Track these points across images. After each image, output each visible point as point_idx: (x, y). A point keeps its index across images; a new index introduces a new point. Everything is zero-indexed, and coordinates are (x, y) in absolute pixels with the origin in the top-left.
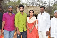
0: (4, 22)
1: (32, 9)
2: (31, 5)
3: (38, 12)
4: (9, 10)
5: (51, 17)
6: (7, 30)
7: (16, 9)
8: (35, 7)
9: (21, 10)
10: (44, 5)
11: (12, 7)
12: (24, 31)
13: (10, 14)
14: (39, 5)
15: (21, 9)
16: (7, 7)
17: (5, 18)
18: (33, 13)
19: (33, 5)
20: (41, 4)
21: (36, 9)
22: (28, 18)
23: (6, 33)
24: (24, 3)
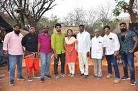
0: (39, 44)
1: (71, 28)
2: (70, 24)
4: (44, 30)
5: (92, 37)
7: (52, 30)
9: (57, 29)
17: (41, 39)
19: (72, 24)
20: (81, 24)
21: (76, 28)
22: (66, 39)
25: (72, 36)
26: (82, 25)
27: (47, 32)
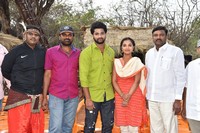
1: (129, 34)
2: (126, 23)
3: (146, 43)
4: (62, 37)
6: (59, 95)
7: (81, 36)
8: (138, 29)
9: (97, 37)
10: (164, 24)
11: (71, 29)
12: (108, 99)
13: (66, 49)
14: (151, 24)
15: (97, 34)
16: (56, 31)
18: (131, 48)
19: (132, 23)
20: (155, 21)
21: (141, 34)
23: (56, 104)
24: (105, 17)
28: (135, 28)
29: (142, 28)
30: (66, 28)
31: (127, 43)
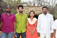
2: (32, 4)
4: (7, 10)
10: (46, 5)
11: (10, 7)
14: (41, 5)
19: (34, 4)
20: (43, 4)
24: (25, 2)
25: (34, 17)
26: (46, 7)
27: (10, 12)
28: (35, 6)
29: (38, 6)
30: (9, 6)
31: (32, 13)
